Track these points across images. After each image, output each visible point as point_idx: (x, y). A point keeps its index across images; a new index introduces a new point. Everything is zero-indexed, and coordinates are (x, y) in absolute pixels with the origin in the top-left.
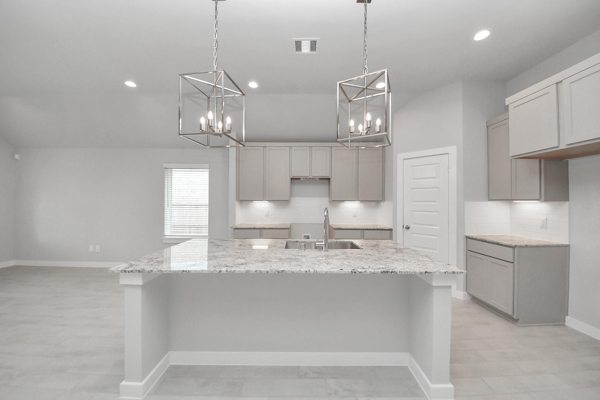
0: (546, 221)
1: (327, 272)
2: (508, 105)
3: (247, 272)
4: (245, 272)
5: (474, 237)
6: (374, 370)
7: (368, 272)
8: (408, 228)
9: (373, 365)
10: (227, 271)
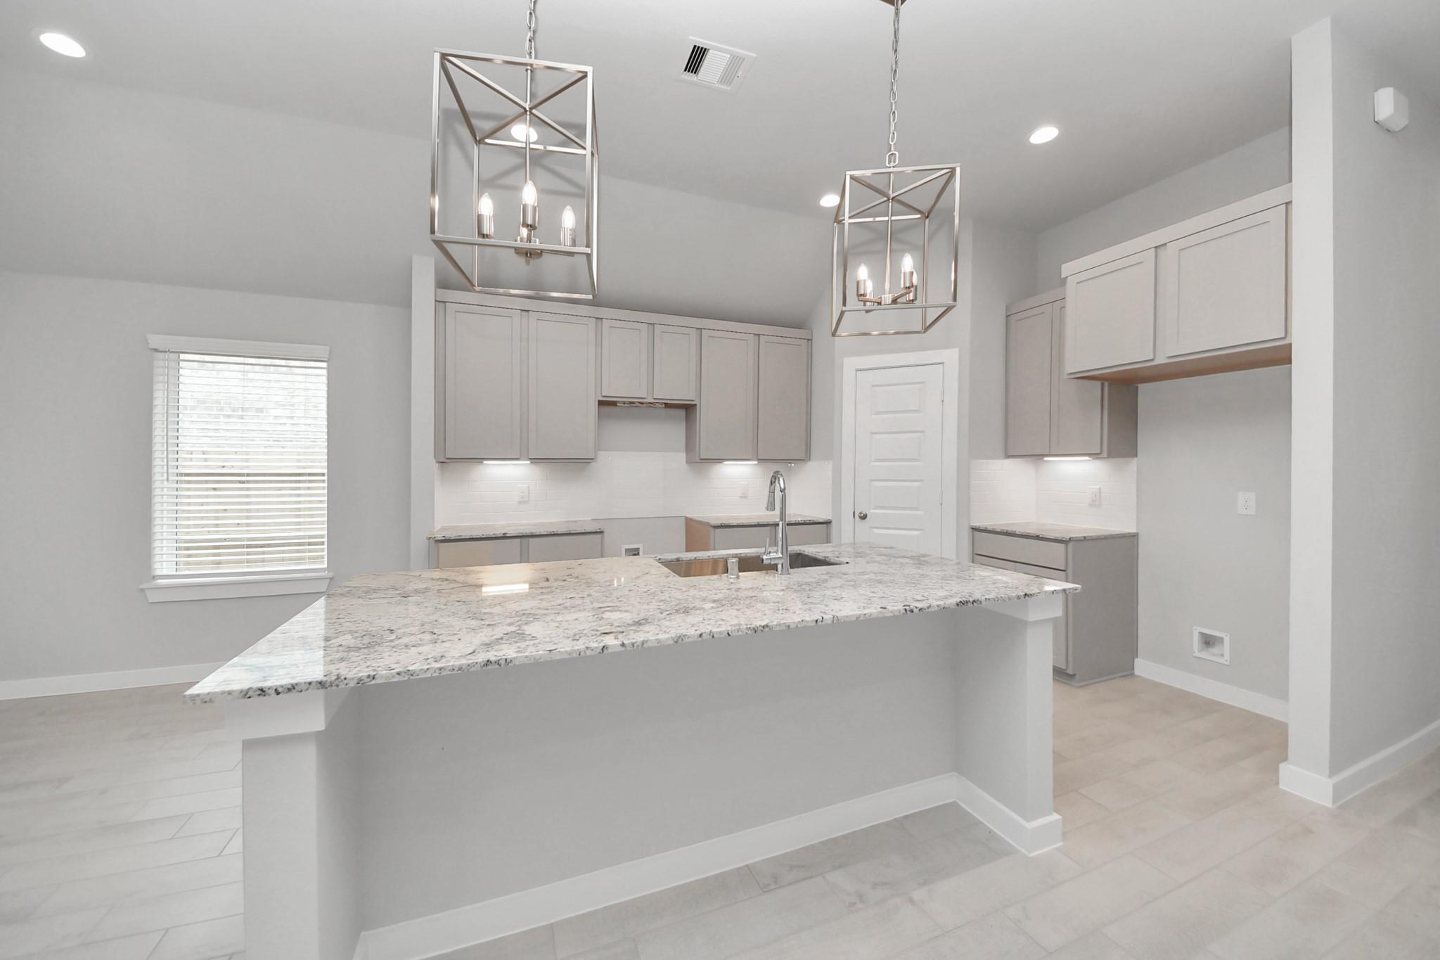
0: (1100, 493)
1: (859, 617)
2: (1067, 277)
3: (678, 640)
4: (671, 642)
5: (990, 528)
6: (902, 824)
7: (934, 607)
8: (864, 517)
9: (896, 817)
10: (623, 645)
